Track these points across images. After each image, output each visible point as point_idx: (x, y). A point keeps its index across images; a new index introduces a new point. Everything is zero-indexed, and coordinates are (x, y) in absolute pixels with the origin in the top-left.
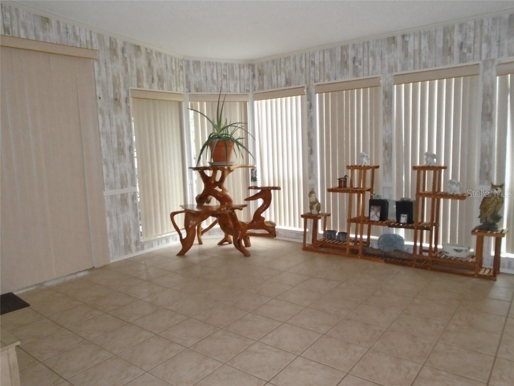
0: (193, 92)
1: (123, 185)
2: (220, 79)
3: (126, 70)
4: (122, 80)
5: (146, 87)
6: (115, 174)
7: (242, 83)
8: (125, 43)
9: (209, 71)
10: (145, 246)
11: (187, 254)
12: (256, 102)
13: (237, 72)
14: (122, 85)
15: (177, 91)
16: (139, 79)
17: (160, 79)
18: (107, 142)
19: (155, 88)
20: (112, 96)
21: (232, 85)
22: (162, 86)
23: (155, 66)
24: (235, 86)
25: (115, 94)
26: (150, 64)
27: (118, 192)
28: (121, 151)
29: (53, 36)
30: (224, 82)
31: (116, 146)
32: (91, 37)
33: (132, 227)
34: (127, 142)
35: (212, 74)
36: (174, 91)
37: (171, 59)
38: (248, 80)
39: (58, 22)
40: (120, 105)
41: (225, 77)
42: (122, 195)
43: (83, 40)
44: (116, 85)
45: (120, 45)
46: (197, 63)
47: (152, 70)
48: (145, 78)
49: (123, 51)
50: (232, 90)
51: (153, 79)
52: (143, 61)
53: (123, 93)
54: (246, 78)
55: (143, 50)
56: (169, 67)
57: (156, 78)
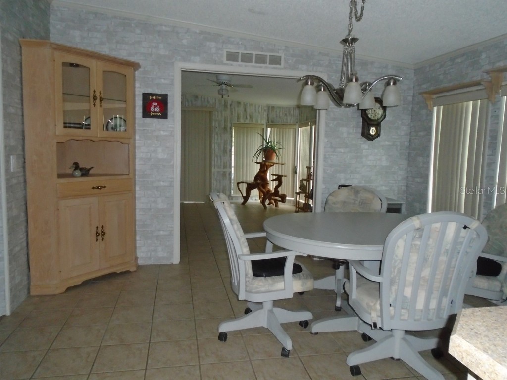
0: (270, 123)
1: (225, 167)
2: (283, 116)
3: (232, 114)
4: (229, 119)
5: (242, 121)
6: (221, 162)
7: (294, 118)
8: (232, 102)
9: (278, 111)
10: (234, 199)
11: (246, 204)
12: (299, 129)
13: (292, 112)
14: (229, 121)
15: (261, 122)
16: (238, 118)
17: (251, 117)
19: (247, 121)
20: (223, 126)
21: (289, 119)
22: (252, 121)
23: (249, 111)
24: (291, 120)
25: (225, 125)
26: (245, 110)
27: (222, 170)
28: (225, 151)
29: (199, 103)
30: (285, 117)
31: (222, 149)
32: (215, 101)
33: (227, 187)
34: (229, 147)
35: (279, 113)
36: (259, 122)
37: (259, 107)
39: (201, 97)
40: (227, 130)
41: (286, 115)
42: (224, 172)
43: (211, 103)
44: (225, 121)
45: (229, 103)
46: (273, 108)
47: (246, 113)
48: (242, 117)
49: (231, 105)
50: (289, 121)
51: (246, 117)
52: (241, 109)
53: (229, 125)
54: (296, 115)
55: (242, 103)
56: (257, 111)
57: (248, 117)
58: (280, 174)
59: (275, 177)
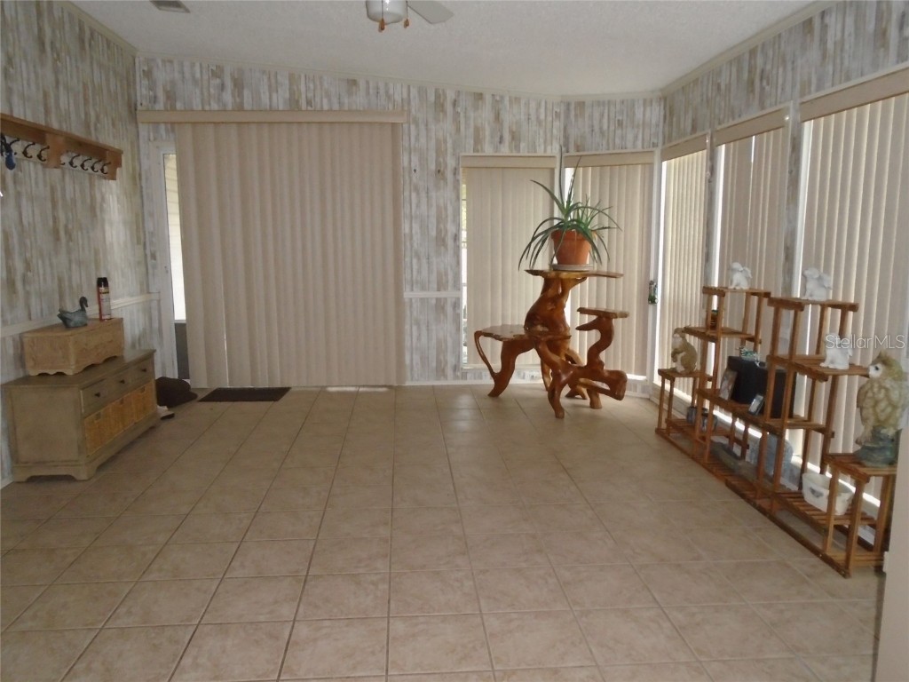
0: (573, 152)
1: (441, 286)
2: (612, 128)
3: (458, 130)
4: (449, 145)
5: (488, 150)
6: (430, 271)
7: (647, 131)
8: (458, 93)
9: (596, 115)
10: (469, 376)
12: (665, 164)
13: (639, 114)
14: (450, 151)
15: (545, 151)
16: (478, 140)
17: (515, 137)
18: (421, 227)
19: (505, 150)
20: (433, 167)
21: (630, 137)
22: (517, 148)
23: (507, 118)
24: (636, 137)
25: (438, 164)
26: (497, 117)
27: (432, 294)
28: (441, 241)
29: (360, 100)
30: (619, 132)
31: (434, 233)
32: (409, 92)
33: (450, 344)
34: (451, 229)
35: (601, 121)
36: (540, 152)
37: (539, 105)
38: (657, 125)
39: (368, 83)
40: (445, 179)
41: (620, 123)
42: (438, 300)
43: (398, 98)
44: (440, 152)
45: (450, 95)
46: (581, 105)
47: (502, 125)
48: (488, 138)
49: (455, 104)
50: (629, 145)
51: (501, 138)
52: (486, 114)
53: (451, 163)
54: (654, 122)
55: (488, 98)
56: (533, 117)
57: (507, 136)
58: (603, 307)
59: (587, 319)
